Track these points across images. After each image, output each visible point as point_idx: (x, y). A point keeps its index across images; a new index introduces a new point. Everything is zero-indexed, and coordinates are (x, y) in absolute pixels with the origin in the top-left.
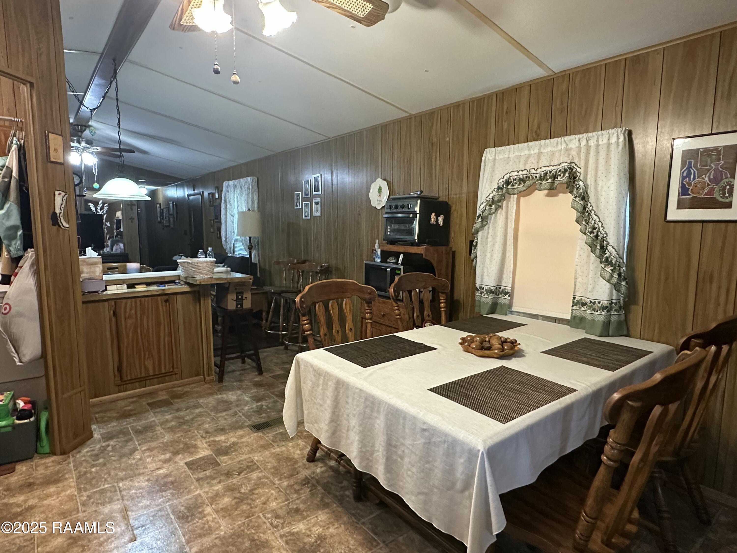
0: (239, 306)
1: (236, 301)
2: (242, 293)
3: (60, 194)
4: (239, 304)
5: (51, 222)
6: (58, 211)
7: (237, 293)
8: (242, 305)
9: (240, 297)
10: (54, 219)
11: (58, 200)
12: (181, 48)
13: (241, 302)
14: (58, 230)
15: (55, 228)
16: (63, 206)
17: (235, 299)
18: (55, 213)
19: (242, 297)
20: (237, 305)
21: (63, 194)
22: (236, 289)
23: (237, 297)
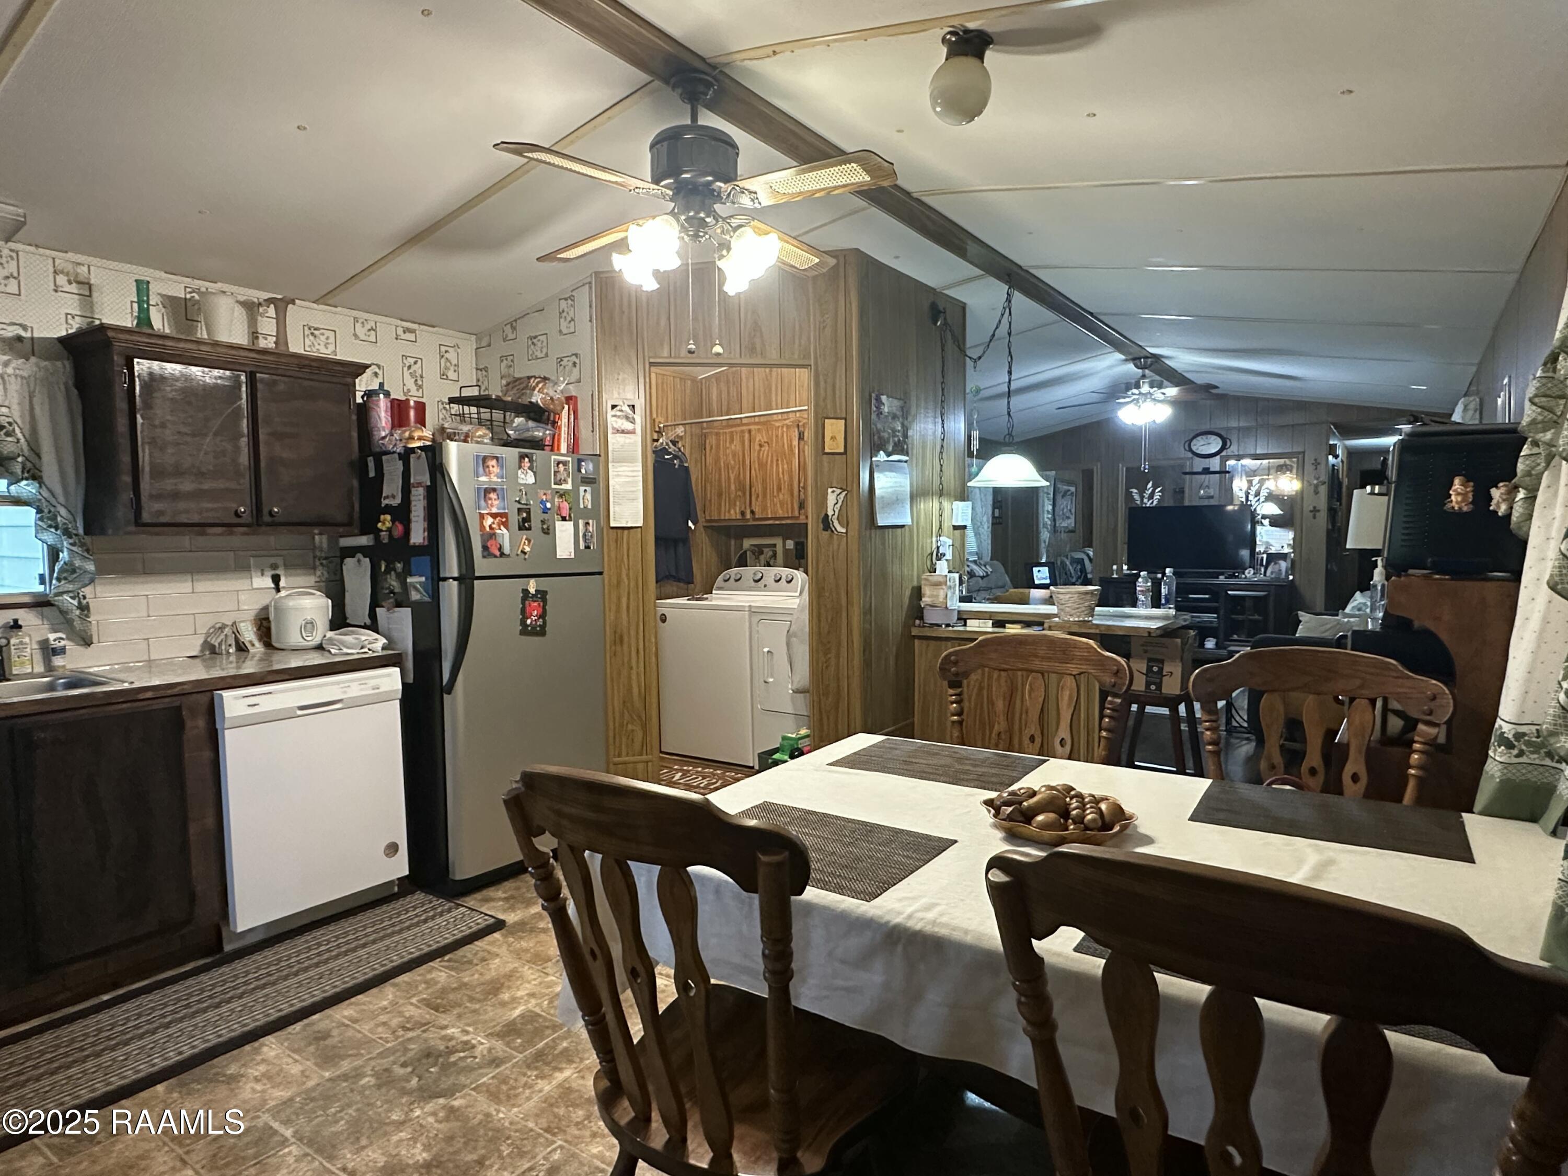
0: (1153, 687)
1: (1146, 675)
2: (1162, 662)
3: (833, 492)
4: (1154, 683)
5: (821, 526)
6: (830, 513)
7: (1150, 660)
8: (1159, 686)
9: (1155, 669)
10: (826, 523)
11: (831, 498)
12: (1030, 233)
13: (1158, 680)
14: (831, 537)
15: (827, 534)
16: (838, 506)
17: (1145, 672)
18: (827, 516)
19: (1161, 669)
20: (1148, 684)
21: (839, 491)
22: (1146, 652)
23: (1149, 669)
